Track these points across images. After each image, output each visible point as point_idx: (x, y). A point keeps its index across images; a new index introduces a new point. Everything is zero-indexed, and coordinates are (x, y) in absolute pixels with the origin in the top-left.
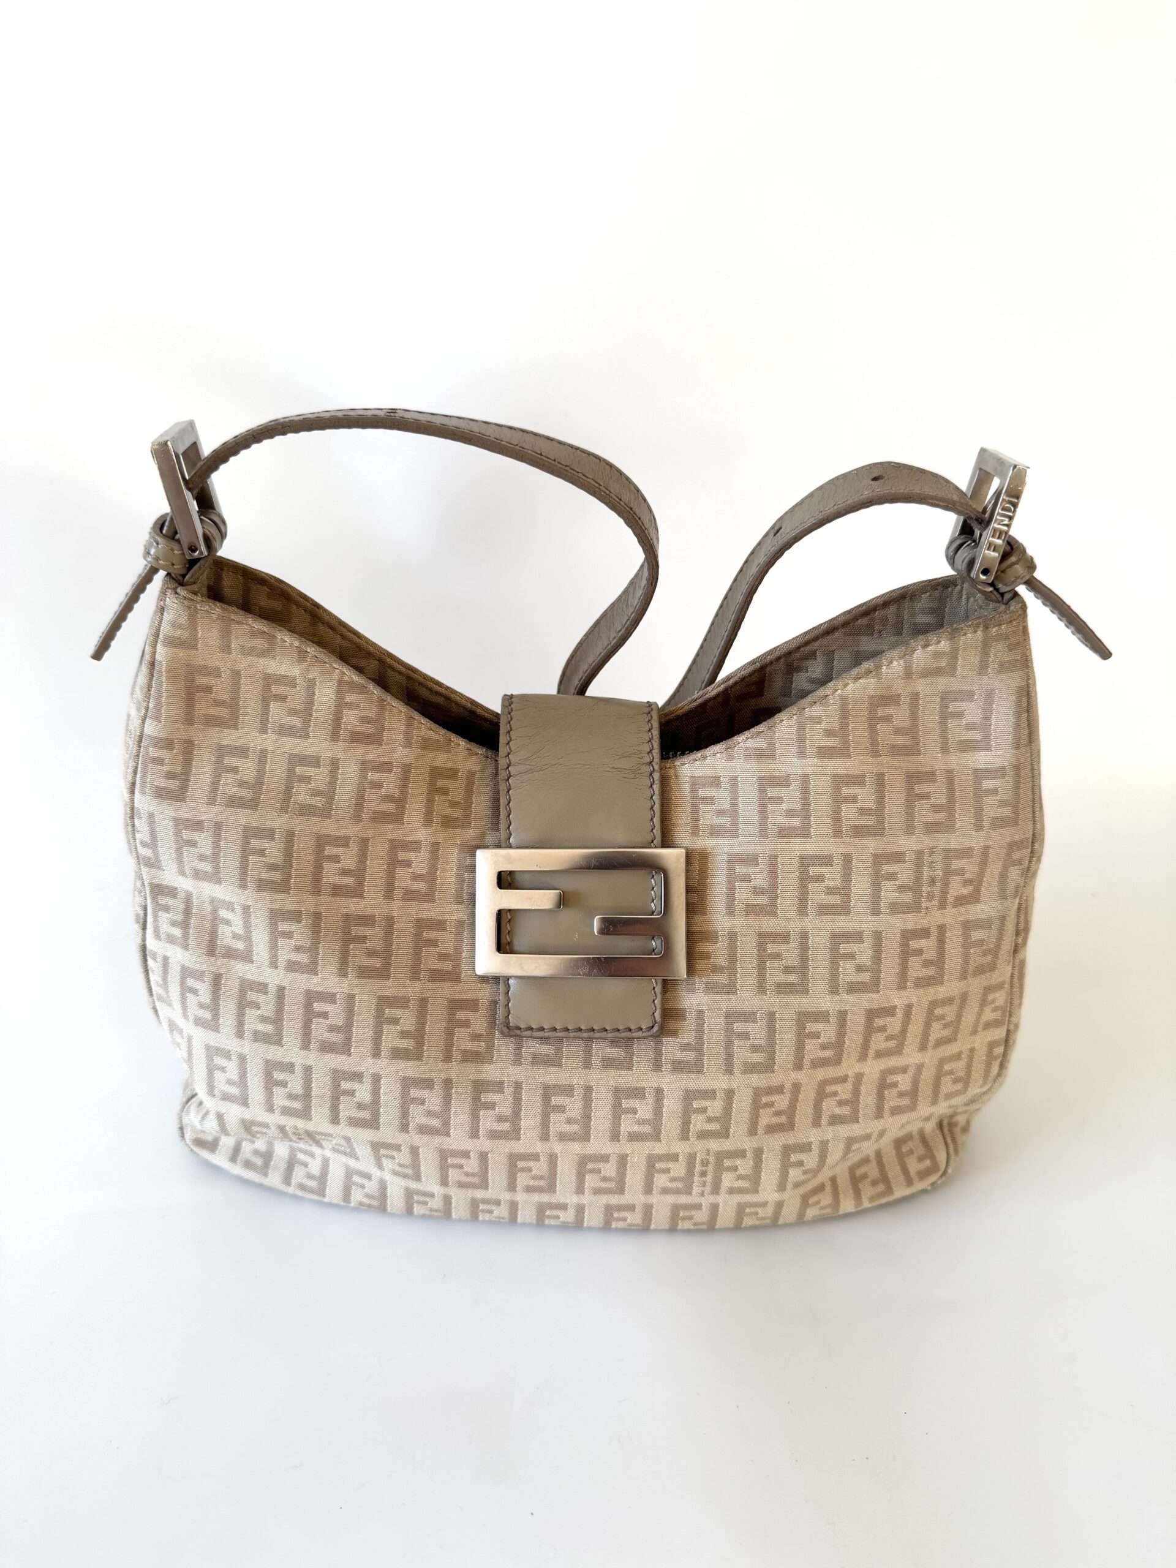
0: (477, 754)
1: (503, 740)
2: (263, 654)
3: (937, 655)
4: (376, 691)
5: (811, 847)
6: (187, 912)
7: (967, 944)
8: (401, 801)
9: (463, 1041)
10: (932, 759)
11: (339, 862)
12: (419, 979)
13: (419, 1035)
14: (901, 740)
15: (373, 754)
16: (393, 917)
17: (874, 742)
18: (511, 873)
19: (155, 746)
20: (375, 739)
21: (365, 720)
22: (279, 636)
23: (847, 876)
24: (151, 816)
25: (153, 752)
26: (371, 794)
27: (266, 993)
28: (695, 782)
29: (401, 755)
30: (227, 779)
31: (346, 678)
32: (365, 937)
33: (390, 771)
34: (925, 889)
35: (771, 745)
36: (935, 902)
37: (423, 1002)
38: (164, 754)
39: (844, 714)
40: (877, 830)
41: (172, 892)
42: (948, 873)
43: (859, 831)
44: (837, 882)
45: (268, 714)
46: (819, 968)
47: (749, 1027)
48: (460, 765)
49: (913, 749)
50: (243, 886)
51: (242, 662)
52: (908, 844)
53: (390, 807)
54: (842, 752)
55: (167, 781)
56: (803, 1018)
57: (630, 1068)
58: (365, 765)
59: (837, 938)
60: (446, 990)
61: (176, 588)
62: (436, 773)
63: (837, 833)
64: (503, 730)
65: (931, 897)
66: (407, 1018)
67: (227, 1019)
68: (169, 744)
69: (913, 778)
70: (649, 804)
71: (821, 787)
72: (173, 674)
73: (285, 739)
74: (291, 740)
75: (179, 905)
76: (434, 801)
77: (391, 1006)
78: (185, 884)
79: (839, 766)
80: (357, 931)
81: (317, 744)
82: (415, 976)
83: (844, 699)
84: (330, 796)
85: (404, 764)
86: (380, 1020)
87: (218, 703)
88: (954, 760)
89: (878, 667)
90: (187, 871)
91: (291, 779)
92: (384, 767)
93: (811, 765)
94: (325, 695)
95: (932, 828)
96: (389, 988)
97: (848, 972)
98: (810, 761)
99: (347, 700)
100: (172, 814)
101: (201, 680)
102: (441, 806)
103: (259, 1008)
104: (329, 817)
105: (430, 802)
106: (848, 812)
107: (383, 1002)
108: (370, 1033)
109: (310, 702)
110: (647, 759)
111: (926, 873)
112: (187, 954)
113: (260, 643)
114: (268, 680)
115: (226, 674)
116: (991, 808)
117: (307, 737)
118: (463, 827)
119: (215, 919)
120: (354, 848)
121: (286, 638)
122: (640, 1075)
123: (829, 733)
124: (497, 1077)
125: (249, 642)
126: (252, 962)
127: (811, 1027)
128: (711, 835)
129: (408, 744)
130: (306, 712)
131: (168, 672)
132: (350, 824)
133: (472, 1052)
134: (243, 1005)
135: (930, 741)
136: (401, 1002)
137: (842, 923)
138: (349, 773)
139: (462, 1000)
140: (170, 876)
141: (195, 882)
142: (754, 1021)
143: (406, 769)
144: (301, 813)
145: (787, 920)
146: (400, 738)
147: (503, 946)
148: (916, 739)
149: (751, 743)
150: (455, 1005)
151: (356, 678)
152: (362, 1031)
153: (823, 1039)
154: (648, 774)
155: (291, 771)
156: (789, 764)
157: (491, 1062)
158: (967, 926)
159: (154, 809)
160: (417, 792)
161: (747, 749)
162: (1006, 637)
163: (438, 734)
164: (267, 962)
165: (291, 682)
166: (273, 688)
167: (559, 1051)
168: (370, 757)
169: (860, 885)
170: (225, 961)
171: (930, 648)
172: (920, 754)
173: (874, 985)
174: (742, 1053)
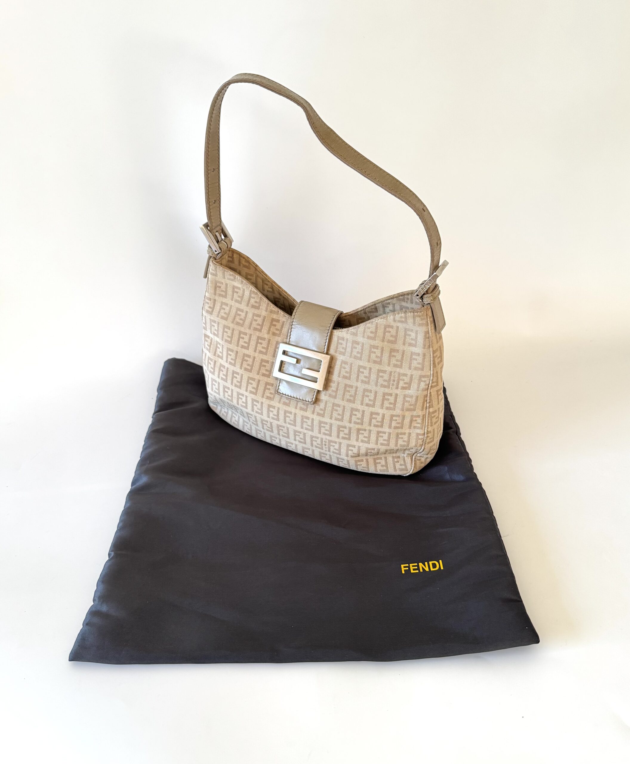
0: (286, 317)
1: (293, 314)
2: (232, 280)
3: (401, 317)
4: (260, 295)
5: (361, 363)
6: (211, 343)
7: (404, 401)
8: (262, 326)
9: (267, 393)
10: (399, 346)
11: (244, 339)
12: (259, 375)
13: (257, 389)
14: (391, 339)
15: (257, 312)
16: (255, 357)
17: (384, 338)
18: (287, 351)
19: (208, 299)
20: (258, 308)
21: (256, 302)
22: (237, 276)
23: (370, 373)
24: (205, 317)
25: (207, 301)
26: (254, 322)
27: (225, 368)
28: (339, 338)
29: (264, 313)
30: (222, 311)
31: (252, 290)
32: (248, 360)
33: (260, 317)
34: (391, 382)
35: (357, 331)
36: (395, 387)
37: (259, 381)
38: (209, 302)
39: (377, 328)
40: (380, 363)
41: (208, 337)
42: (399, 380)
43: (375, 362)
44: (367, 375)
45: (233, 296)
46: (359, 397)
47: (338, 408)
48: (281, 319)
49: (394, 342)
50: (222, 340)
51: (228, 282)
52: (388, 369)
53: (259, 327)
54: (374, 339)
55: (208, 308)
56: (352, 409)
57: (306, 411)
58: (254, 315)
59: (365, 390)
60: (266, 379)
61: (213, 261)
62: (273, 320)
63: (369, 361)
64: (295, 311)
65: (393, 385)
66: (255, 384)
67: (216, 373)
68: (210, 299)
69: (392, 350)
70: (325, 341)
71: (367, 347)
72: (212, 282)
73: (236, 303)
74: (238, 304)
75: (209, 340)
76: (271, 327)
77: (251, 380)
78: (211, 336)
79: (372, 342)
80: (246, 358)
81: (243, 306)
82: (258, 374)
83: (377, 324)
84: (244, 321)
85: (264, 316)
86: (248, 383)
87: (222, 291)
88: (406, 348)
89: (387, 317)
90: (212, 333)
91: (236, 314)
92: (259, 316)
93: (365, 340)
94: (247, 293)
95: (395, 366)
96: (251, 375)
97: (366, 400)
98: (365, 339)
99: (252, 296)
100: (209, 317)
101: (218, 284)
102: (273, 329)
103: (223, 372)
104: (243, 327)
105: (270, 327)
106: (373, 356)
107: (249, 378)
108: (245, 385)
109: (243, 295)
110: (328, 329)
111: (392, 378)
112: (210, 354)
113: (232, 277)
114: (234, 287)
115: (224, 284)
116: (415, 364)
117: (241, 304)
118: (278, 336)
119: (217, 347)
120: (248, 336)
121: (238, 277)
122: (308, 414)
123: (371, 332)
124: (274, 405)
125: (229, 277)
126: (223, 360)
127: (354, 413)
128: (340, 354)
129: (266, 311)
130: (242, 297)
131: (211, 281)
132: (248, 330)
133: (269, 397)
134: (220, 370)
135: (400, 342)
136: (254, 379)
137: (367, 386)
138: (250, 316)
139: (269, 383)
140: (208, 333)
141: (214, 336)
142: (340, 407)
143: (265, 317)
144: (237, 324)
145: (353, 382)
146: (264, 309)
147: (280, 370)
148: (396, 339)
149: (353, 330)
150: (267, 384)
151: (256, 291)
152: (244, 384)
153: (358, 417)
154: (327, 333)
155: (236, 312)
156: (360, 339)
157: (273, 401)
158: (405, 396)
159: (206, 315)
160: (267, 324)
161: (351, 332)
162: (420, 316)
163: (276, 309)
164: (225, 361)
165: (239, 288)
166: (235, 289)
167: (290, 402)
168: (256, 312)
169: (373, 377)
170: (218, 358)
171: (400, 315)
172: (396, 344)
173: (373, 406)
174: (335, 415)
